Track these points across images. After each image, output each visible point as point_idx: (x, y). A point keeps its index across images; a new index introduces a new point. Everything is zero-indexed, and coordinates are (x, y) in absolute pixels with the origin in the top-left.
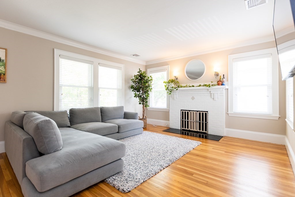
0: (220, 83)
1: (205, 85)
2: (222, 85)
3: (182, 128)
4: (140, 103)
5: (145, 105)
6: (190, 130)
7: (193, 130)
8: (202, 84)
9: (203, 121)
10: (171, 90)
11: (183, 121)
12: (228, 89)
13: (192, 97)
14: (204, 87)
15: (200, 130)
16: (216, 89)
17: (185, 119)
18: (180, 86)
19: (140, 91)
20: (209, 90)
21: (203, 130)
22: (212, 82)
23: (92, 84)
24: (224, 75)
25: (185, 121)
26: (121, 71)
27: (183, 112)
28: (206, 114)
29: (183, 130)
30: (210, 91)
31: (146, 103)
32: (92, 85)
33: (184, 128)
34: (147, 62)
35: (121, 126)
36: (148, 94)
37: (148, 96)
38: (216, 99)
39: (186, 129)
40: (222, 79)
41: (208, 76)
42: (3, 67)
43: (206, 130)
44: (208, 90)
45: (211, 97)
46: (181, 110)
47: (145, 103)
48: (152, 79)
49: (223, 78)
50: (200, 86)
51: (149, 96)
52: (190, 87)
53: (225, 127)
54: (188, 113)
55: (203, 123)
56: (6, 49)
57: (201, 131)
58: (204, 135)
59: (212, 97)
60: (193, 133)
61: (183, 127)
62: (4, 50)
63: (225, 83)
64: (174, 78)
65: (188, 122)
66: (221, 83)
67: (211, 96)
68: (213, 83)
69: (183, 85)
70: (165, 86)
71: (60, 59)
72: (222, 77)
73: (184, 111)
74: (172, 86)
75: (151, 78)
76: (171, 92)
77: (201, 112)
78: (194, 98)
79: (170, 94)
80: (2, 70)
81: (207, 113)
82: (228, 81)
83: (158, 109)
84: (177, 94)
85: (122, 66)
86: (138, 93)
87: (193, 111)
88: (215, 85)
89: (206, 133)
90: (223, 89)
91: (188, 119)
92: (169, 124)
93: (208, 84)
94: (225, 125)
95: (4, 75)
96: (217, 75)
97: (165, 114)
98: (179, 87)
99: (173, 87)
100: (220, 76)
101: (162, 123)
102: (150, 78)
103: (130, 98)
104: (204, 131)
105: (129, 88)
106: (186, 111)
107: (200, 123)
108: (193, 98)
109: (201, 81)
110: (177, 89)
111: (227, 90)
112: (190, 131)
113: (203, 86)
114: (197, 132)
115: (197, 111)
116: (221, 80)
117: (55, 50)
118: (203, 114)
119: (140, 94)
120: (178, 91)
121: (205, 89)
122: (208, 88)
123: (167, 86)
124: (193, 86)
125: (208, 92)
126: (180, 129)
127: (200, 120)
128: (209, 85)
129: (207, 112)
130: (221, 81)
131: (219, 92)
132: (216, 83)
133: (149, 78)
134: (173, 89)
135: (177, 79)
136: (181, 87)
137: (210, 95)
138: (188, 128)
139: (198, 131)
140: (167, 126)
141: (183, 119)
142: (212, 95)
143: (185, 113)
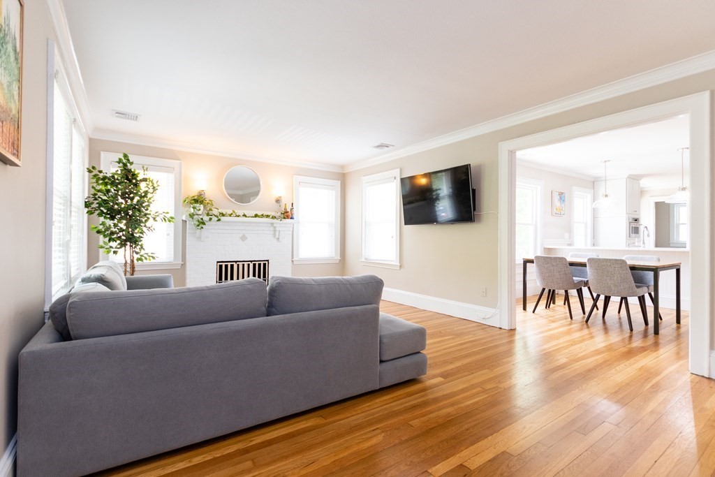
0: (287, 215)
1: (268, 216)
2: (291, 218)
8: (260, 214)
13: (241, 235)
14: (265, 220)
24: (292, 204)
27: (221, 266)
28: (265, 265)
30: (275, 227)
44: (272, 224)
45: (275, 237)
46: (218, 262)
49: (292, 209)
50: (256, 216)
52: (239, 216)
54: (232, 266)
59: (277, 236)
63: (294, 217)
64: (196, 194)
66: (289, 215)
67: (275, 234)
72: (289, 207)
73: (224, 264)
77: (257, 263)
78: (247, 238)
81: (267, 262)
82: (297, 213)
87: (244, 261)
88: (279, 218)
96: (279, 201)
100: (286, 204)
106: (229, 264)
108: (244, 238)
109: (258, 206)
113: (262, 217)
115: (251, 261)
116: (289, 211)
118: (259, 265)
121: (266, 223)
124: (244, 215)
125: (271, 229)
129: (268, 261)
132: (280, 215)
137: (273, 233)
141: (220, 279)
142: (277, 233)
143: (226, 266)
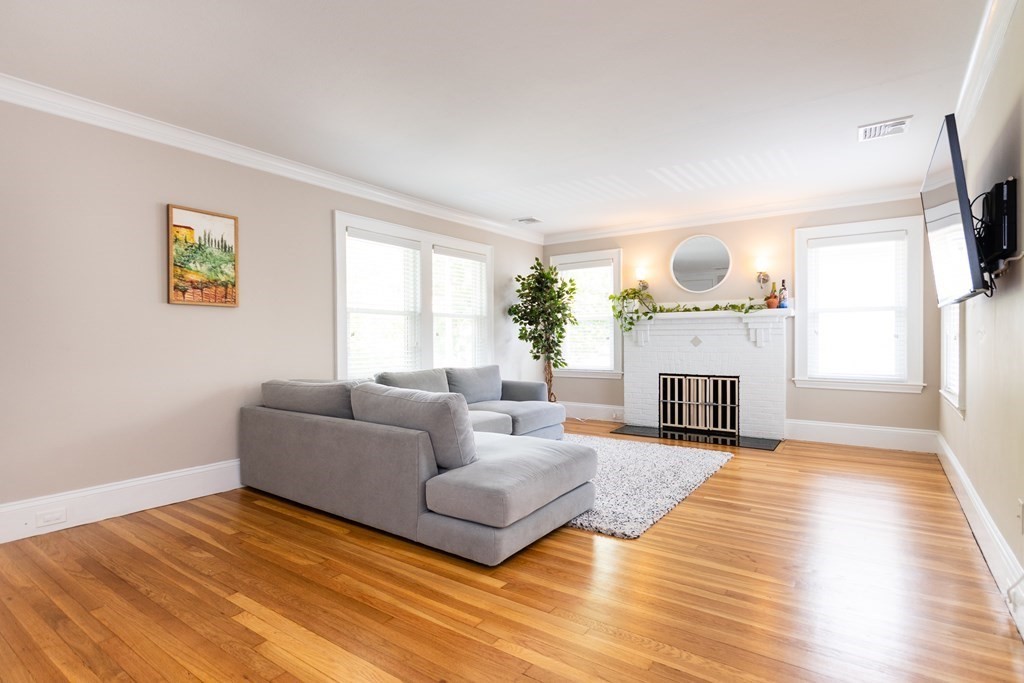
0: (773, 301)
1: (734, 307)
2: (779, 307)
3: (662, 424)
4: (536, 357)
5: (552, 361)
6: (688, 427)
7: (695, 427)
8: (723, 304)
9: (724, 401)
10: (631, 318)
11: (665, 404)
12: (793, 317)
13: (692, 338)
14: (731, 313)
15: (716, 425)
16: (762, 317)
17: (673, 398)
18: (658, 309)
19: (538, 323)
20: (745, 321)
21: (724, 426)
22: (751, 299)
23: (418, 305)
24: (783, 281)
25: (673, 405)
26: (484, 264)
27: (665, 380)
28: (733, 383)
29: (665, 428)
30: (747, 324)
31: (556, 355)
32: (415, 307)
33: (669, 424)
34: (547, 236)
35: (520, 419)
36: (562, 329)
37: (561, 337)
38: (764, 344)
39: (676, 425)
40: (778, 291)
41: (740, 280)
42: (230, 265)
43: (733, 427)
44: (740, 319)
45: (749, 339)
46: (660, 374)
47: (552, 355)
48: (573, 289)
49: (781, 290)
50: (716, 308)
51: (563, 334)
52: (689, 310)
53: (785, 416)
54: (680, 381)
55: (724, 409)
56: (235, 219)
57: (720, 429)
58: (728, 439)
59: (752, 339)
60: (696, 435)
61: (665, 421)
62: (232, 221)
63: (786, 303)
64: (636, 286)
65: (680, 406)
66: (776, 301)
67: (748, 335)
68: (753, 303)
69: (666, 306)
70: (614, 308)
71: (347, 237)
72: (779, 286)
73: (669, 378)
74: (636, 308)
75: (573, 285)
76: (631, 323)
77: (720, 380)
78: (700, 341)
79: (630, 329)
80: (229, 273)
81: (736, 380)
82: (793, 296)
83: (586, 372)
84: (646, 330)
85: (486, 249)
86: (533, 327)
87: (697, 376)
88: (760, 308)
89: (733, 435)
90: (782, 316)
91: (680, 398)
92: (623, 415)
93: (738, 303)
94: (785, 412)
95: (234, 286)
96: (764, 279)
97: (611, 387)
98: (655, 311)
99: (637, 312)
100: (774, 284)
101: (602, 411)
102: (569, 286)
103: (508, 341)
104: (728, 429)
105: (504, 312)
106: (676, 378)
107: (716, 409)
108: (696, 342)
109: (722, 293)
110: (651, 318)
111: (790, 320)
112: (686, 430)
113: (726, 309)
114: (708, 433)
115: (709, 377)
116: (777, 294)
117: (338, 214)
118: (724, 383)
119: (536, 329)
120: (652, 321)
121: (732, 318)
122: (742, 314)
123: (620, 309)
124: (697, 309)
125: (741, 326)
126: (657, 425)
127: (716, 399)
128: (743, 306)
129: (738, 377)
130: (776, 297)
131: (771, 325)
132: (762, 301)
133: (564, 284)
134: (638, 317)
135: (645, 287)
136: (661, 311)
137: (745, 332)
138: (680, 422)
139: (712, 428)
140: (615, 419)
141: (665, 397)
142: (752, 332)
143: (673, 381)
